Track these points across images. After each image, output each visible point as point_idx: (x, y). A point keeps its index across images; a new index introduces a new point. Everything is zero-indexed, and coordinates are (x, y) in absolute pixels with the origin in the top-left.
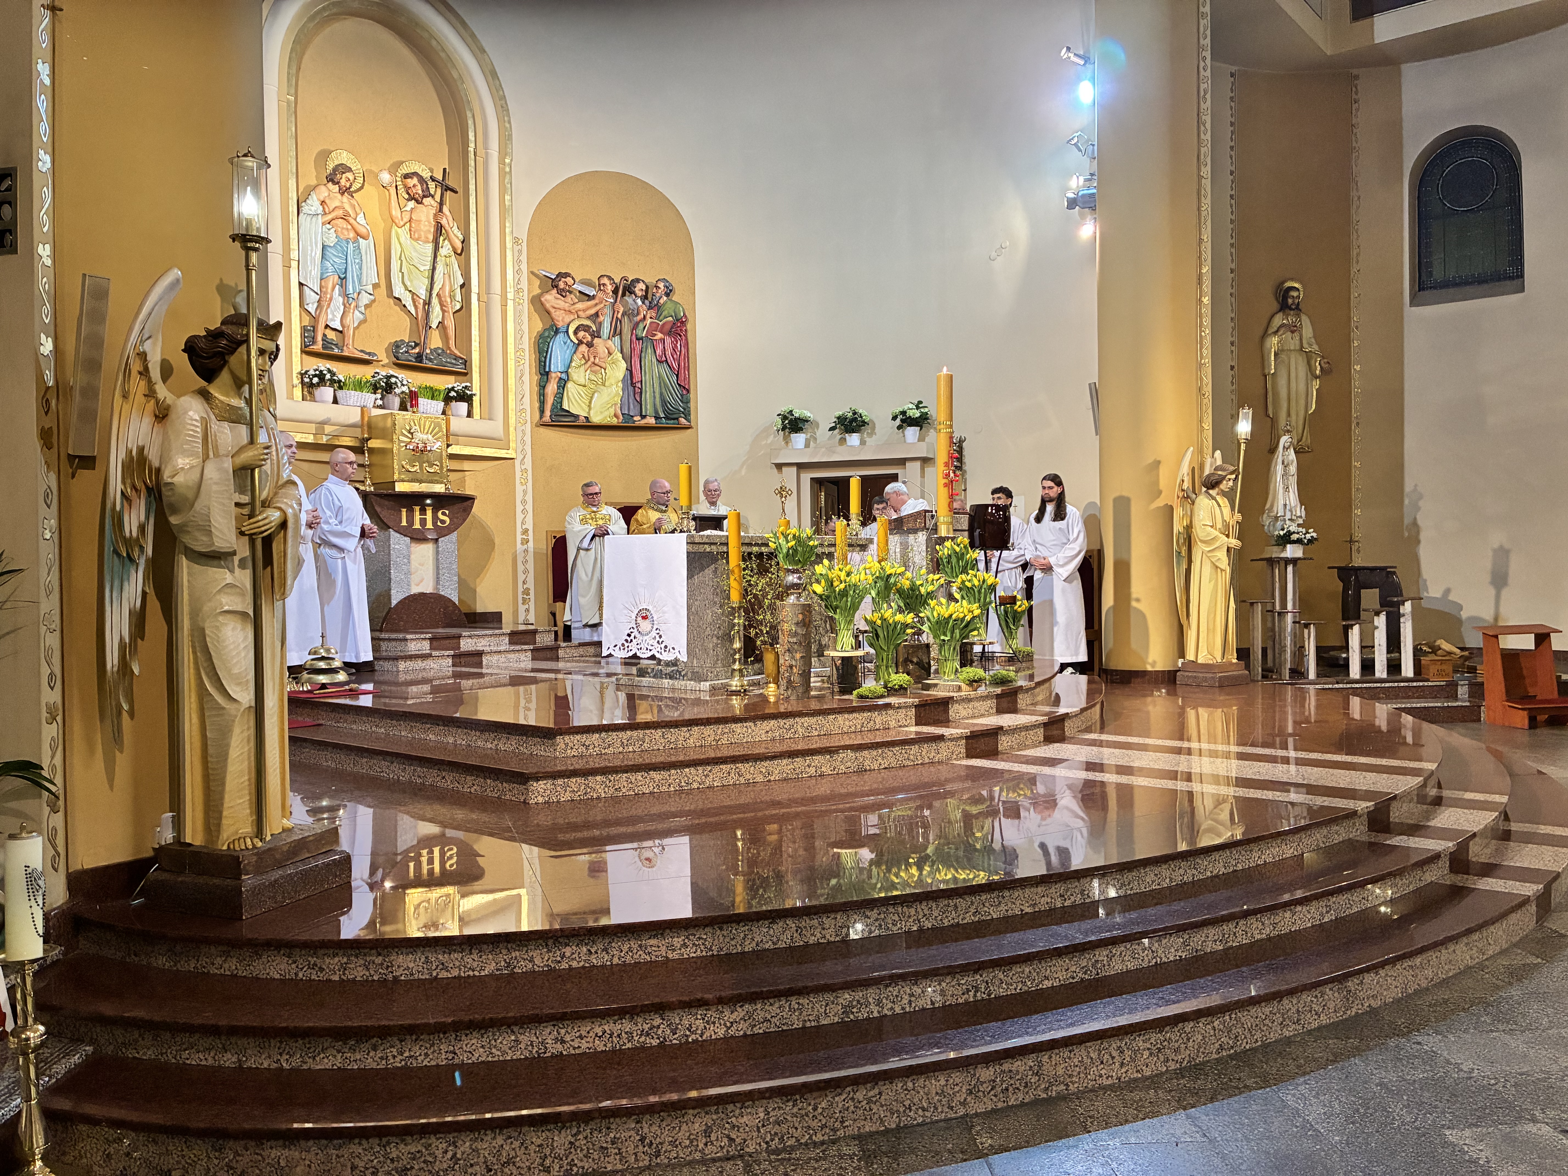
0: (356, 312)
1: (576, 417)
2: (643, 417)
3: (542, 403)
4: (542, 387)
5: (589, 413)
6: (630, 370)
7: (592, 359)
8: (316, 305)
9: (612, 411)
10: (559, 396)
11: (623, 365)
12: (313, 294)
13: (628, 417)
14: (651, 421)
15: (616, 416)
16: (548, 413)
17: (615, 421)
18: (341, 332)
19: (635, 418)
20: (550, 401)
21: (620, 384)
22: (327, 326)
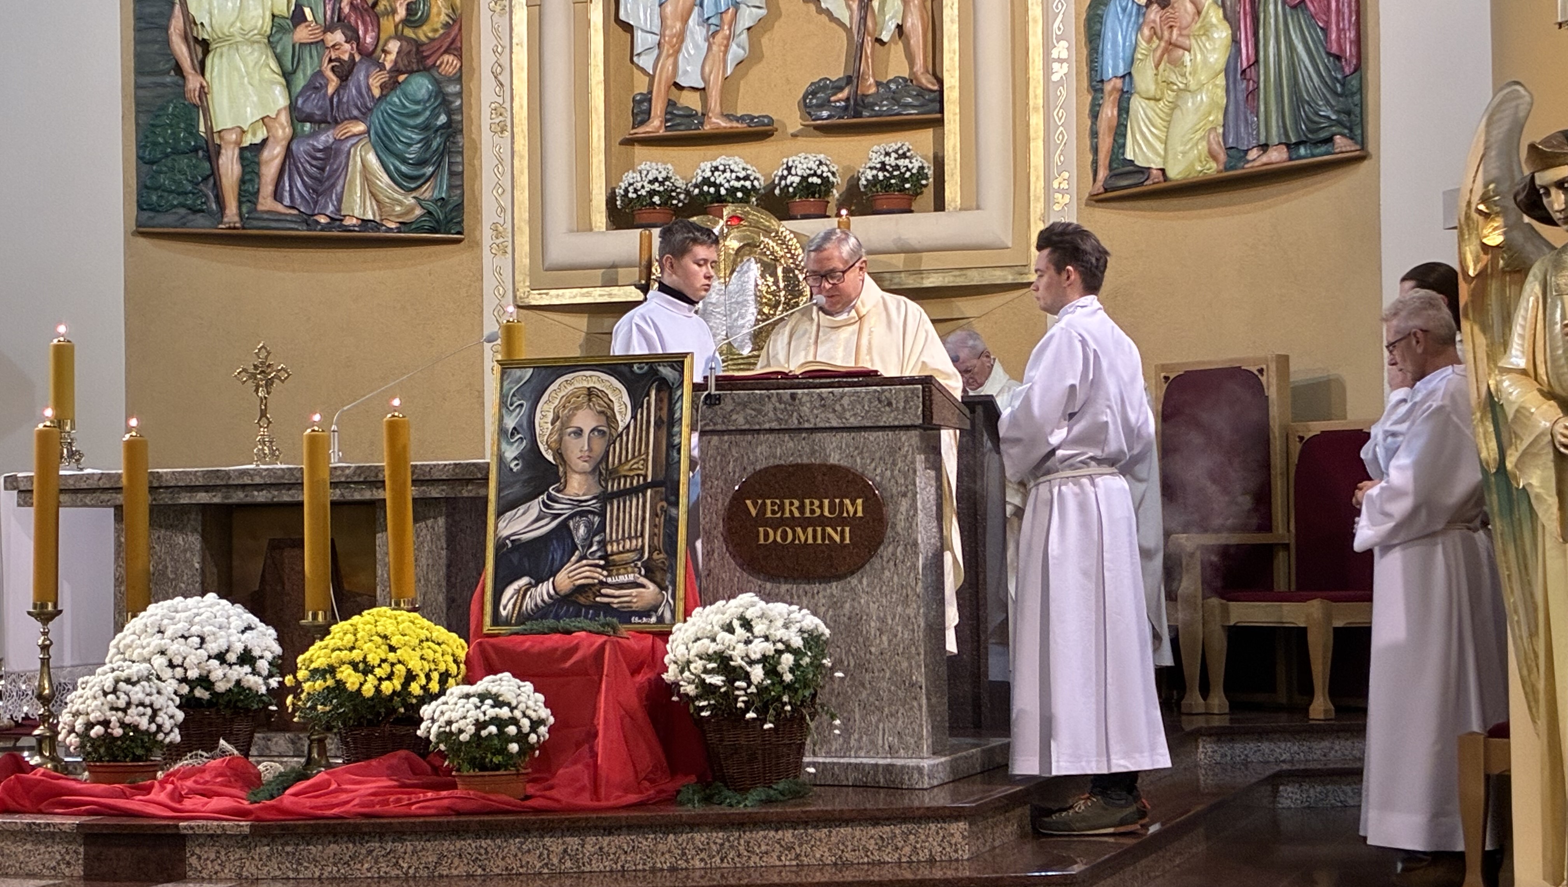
0: (734, 47)
1: (1144, 171)
2: (1264, 147)
3: (1095, 150)
4: (1095, 115)
5: (1165, 158)
6: (1235, 41)
7: (1166, 34)
8: (656, 52)
9: (1203, 146)
10: (1120, 132)
11: (1222, 34)
12: (649, 36)
13: (1235, 154)
14: (1277, 156)
15: (1213, 156)
16: (1102, 174)
17: (1212, 169)
18: (704, 89)
19: (1253, 154)
20: (1105, 143)
21: (1221, 80)
22: (677, 85)
